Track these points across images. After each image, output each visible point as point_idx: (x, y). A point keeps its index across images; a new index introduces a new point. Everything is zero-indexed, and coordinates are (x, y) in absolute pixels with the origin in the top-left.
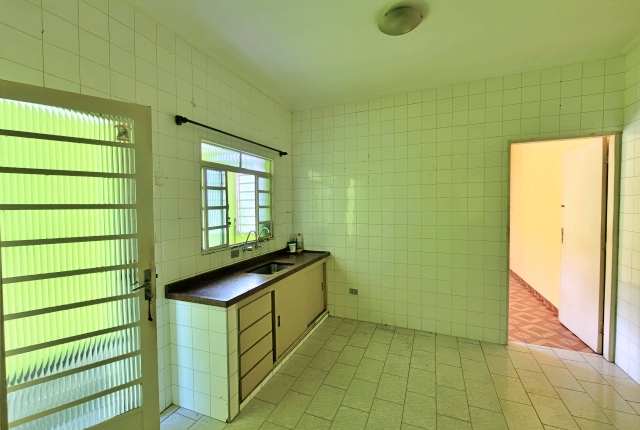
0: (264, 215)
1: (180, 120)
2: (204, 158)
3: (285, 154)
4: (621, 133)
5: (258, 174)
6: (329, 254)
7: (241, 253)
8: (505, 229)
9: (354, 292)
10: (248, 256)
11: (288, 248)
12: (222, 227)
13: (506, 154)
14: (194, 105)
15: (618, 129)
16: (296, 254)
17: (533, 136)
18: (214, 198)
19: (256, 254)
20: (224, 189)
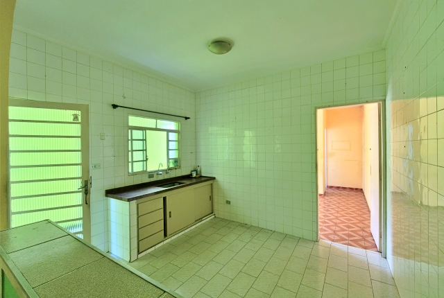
0: (173, 155)
1: (115, 106)
2: (130, 125)
3: (189, 118)
4: (385, 100)
5: (168, 131)
6: (214, 178)
7: (155, 175)
8: (314, 165)
9: (228, 202)
10: (161, 178)
11: (191, 175)
12: (143, 161)
13: (313, 116)
14: (125, 98)
15: (383, 98)
16: (195, 178)
17: (330, 104)
18: (138, 145)
19: (167, 177)
20: (144, 140)
